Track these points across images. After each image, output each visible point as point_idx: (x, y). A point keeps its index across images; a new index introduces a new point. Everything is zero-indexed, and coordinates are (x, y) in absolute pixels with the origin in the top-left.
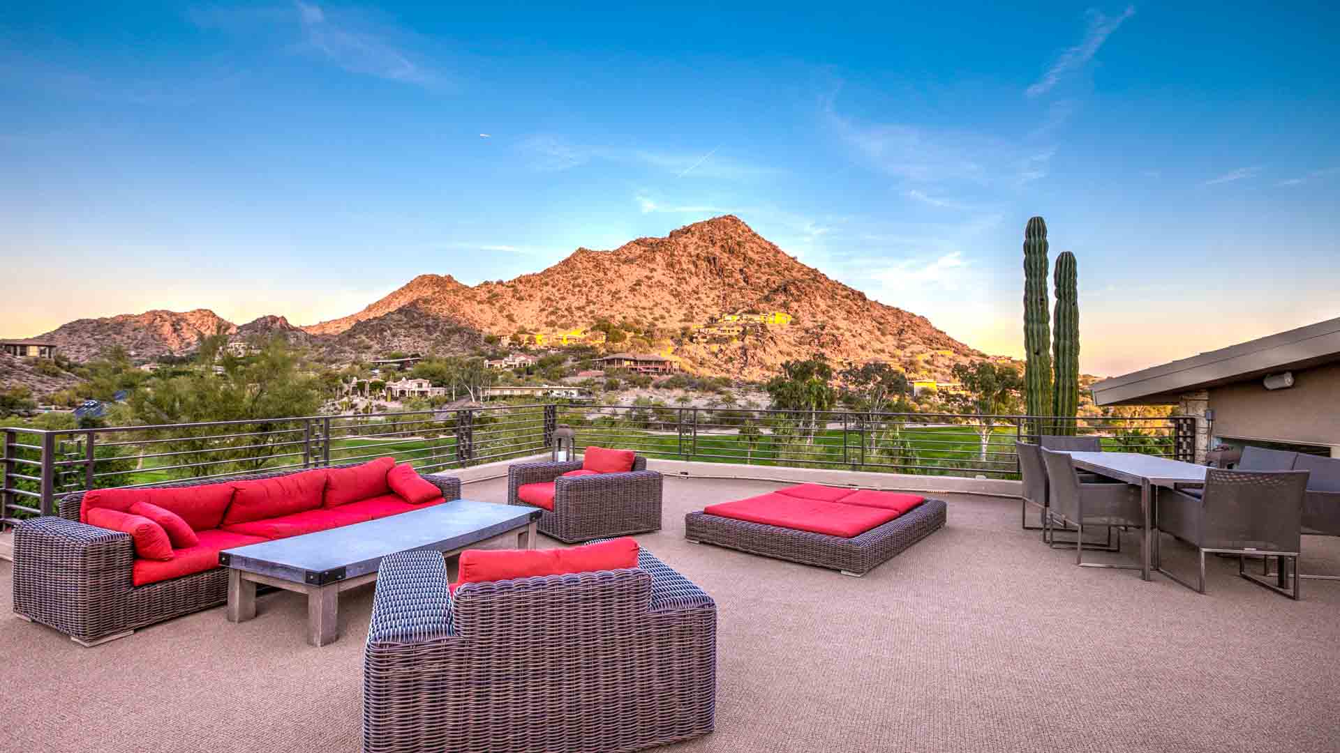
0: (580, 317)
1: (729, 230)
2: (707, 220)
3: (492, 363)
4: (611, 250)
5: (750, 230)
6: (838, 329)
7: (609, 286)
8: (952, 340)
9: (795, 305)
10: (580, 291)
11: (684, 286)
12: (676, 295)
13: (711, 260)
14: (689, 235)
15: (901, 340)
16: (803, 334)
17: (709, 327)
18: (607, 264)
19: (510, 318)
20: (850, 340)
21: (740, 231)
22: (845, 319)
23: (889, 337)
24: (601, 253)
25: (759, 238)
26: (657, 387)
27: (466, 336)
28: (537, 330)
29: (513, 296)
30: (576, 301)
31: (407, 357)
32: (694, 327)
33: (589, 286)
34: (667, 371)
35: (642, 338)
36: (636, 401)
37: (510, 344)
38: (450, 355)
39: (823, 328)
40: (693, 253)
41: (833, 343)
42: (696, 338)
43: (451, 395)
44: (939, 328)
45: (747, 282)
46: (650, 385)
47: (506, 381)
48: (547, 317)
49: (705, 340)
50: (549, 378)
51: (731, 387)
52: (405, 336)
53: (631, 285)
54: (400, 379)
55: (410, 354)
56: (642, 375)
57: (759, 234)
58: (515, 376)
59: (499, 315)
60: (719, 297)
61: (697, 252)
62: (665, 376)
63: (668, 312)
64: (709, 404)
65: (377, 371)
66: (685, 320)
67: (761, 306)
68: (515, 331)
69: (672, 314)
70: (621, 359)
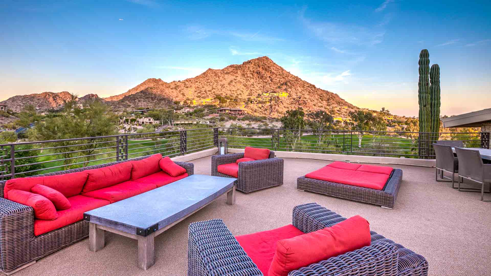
0: (210, 94)
1: (265, 62)
2: (257, 58)
3: (176, 111)
4: (221, 69)
5: (273, 62)
6: (306, 98)
7: (220, 83)
8: (347, 102)
9: (290, 90)
10: (209, 84)
11: (248, 83)
12: (245, 86)
13: (258, 73)
14: (250, 64)
15: (329, 103)
16: (293, 100)
17: (258, 98)
18: (220, 74)
19: (183, 95)
20: (310, 103)
21: (269, 62)
22: (308, 95)
23: (324, 101)
24: (217, 70)
25: (276, 65)
26: (239, 120)
27: (167, 101)
28: (193, 99)
29: (184, 86)
30: (208, 88)
31: (144, 109)
32: (252, 98)
33: (213, 82)
34: (243, 114)
35: (233, 102)
36: (231, 125)
37: (183, 104)
38: (161, 108)
39: (300, 98)
40: (252, 71)
41: (304, 104)
42: (253, 102)
43: (161, 123)
44: (342, 98)
45: (272, 81)
46: (236, 119)
47: (182, 118)
48: (197, 94)
49: (256, 103)
50: (198, 117)
51: (266, 120)
52: (143, 102)
53: (229, 82)
54: (142, 117)
55: (145, 108)
56: (233, 115)
57: (276, 63)
58: (185, 116)
59: (179, 93)
60: (261, 86)
61: (254, 70)
62: (242, 116)
63: (243, 92)
64: (258, 126)
65: (133, 115)
66: (249, 95)
67: (277, 90)
68: (185, 99)
69: (244, 93)
70: (225, 110)
